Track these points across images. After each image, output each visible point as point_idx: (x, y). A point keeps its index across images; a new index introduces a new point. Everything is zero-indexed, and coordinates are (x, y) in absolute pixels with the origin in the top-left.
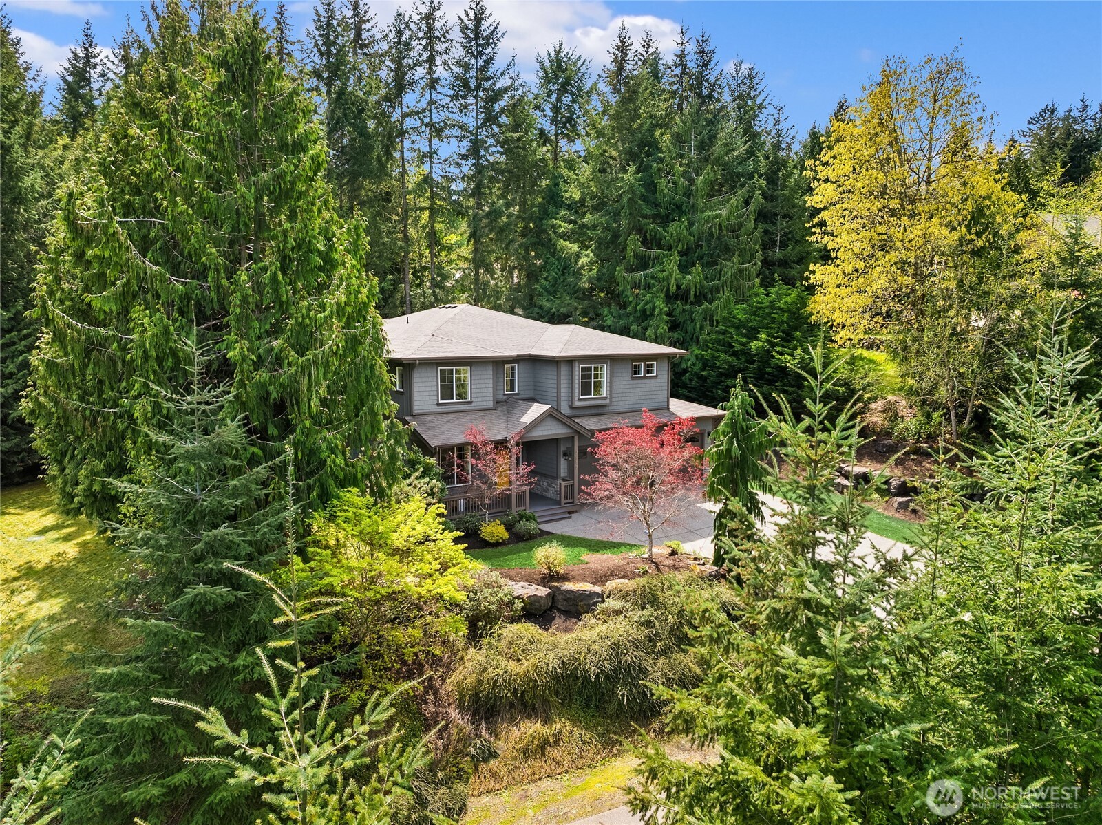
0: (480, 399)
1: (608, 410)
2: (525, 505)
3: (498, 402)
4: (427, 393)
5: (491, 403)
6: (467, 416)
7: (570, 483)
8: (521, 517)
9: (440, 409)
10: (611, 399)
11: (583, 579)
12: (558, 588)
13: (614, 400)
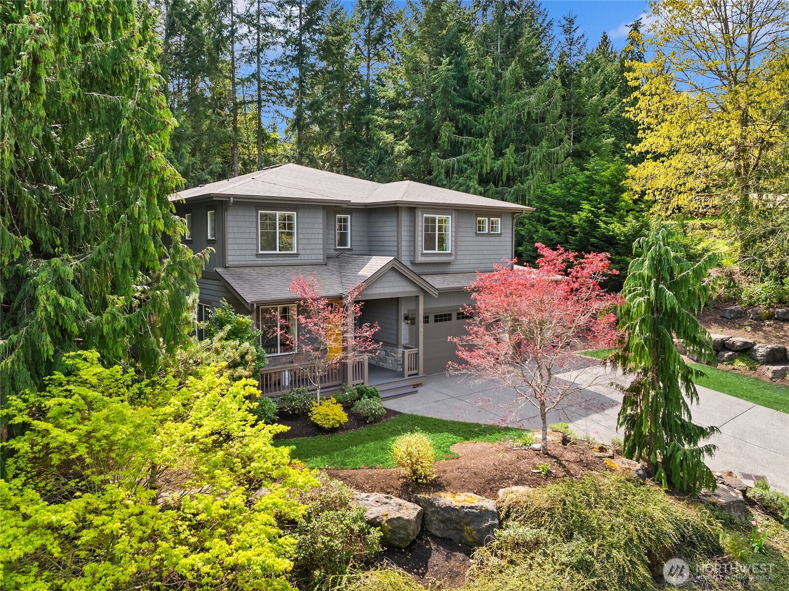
0: (308, 252)
1: (452, 268)
2: (363, 378)
3: (329, 258)
4: (244, 241)
5: (321, 257)
6: (293, 270)
7: (414, 350)
8: (361, 393)
9: (259, 261)
10: (456, 256)
11: (463, 487)
12: (430, 503)
13: (458, 257)
